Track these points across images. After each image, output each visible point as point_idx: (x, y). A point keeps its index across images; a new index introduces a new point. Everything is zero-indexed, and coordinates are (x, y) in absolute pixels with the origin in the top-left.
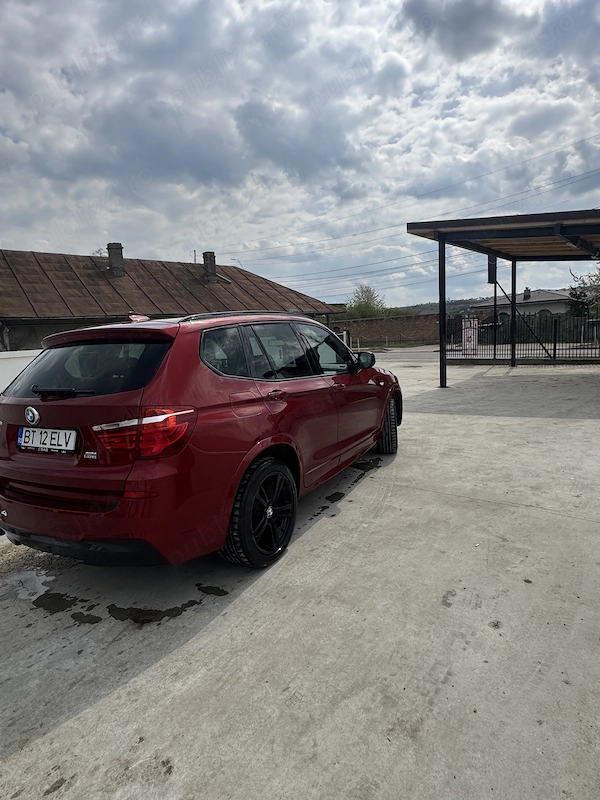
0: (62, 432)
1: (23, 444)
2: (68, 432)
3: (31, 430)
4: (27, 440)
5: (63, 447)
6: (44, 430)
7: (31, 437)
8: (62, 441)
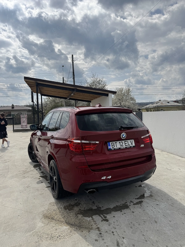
0: (129, 141)
1: (112, 148)
2: (131, 140)
3: (114, 142)
4: (113, 146)
5: (131, 145)
6: (120, 142)
7: (115, 145)
8: (130, 143)
